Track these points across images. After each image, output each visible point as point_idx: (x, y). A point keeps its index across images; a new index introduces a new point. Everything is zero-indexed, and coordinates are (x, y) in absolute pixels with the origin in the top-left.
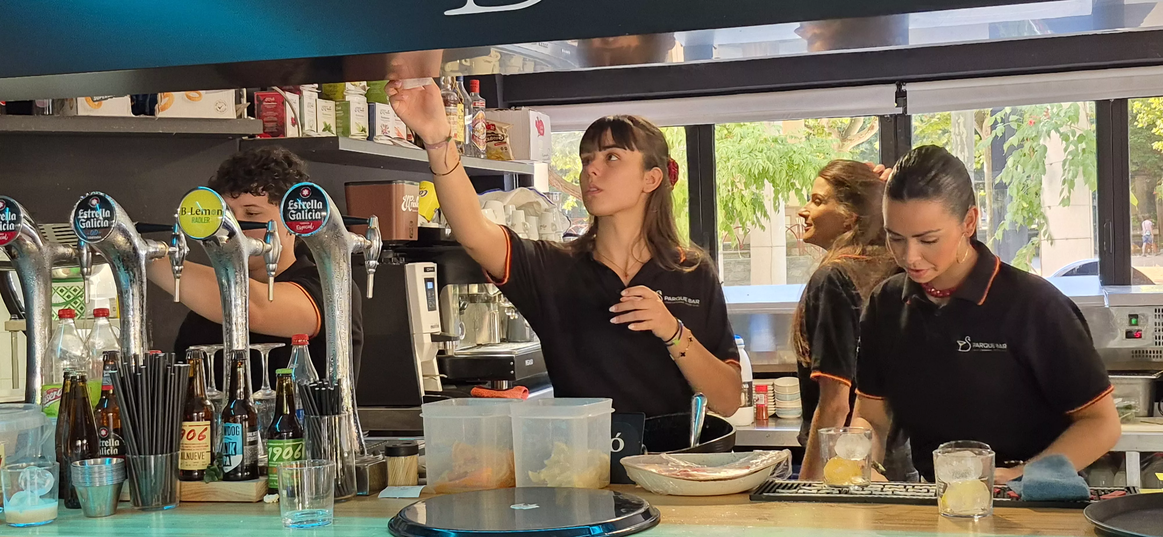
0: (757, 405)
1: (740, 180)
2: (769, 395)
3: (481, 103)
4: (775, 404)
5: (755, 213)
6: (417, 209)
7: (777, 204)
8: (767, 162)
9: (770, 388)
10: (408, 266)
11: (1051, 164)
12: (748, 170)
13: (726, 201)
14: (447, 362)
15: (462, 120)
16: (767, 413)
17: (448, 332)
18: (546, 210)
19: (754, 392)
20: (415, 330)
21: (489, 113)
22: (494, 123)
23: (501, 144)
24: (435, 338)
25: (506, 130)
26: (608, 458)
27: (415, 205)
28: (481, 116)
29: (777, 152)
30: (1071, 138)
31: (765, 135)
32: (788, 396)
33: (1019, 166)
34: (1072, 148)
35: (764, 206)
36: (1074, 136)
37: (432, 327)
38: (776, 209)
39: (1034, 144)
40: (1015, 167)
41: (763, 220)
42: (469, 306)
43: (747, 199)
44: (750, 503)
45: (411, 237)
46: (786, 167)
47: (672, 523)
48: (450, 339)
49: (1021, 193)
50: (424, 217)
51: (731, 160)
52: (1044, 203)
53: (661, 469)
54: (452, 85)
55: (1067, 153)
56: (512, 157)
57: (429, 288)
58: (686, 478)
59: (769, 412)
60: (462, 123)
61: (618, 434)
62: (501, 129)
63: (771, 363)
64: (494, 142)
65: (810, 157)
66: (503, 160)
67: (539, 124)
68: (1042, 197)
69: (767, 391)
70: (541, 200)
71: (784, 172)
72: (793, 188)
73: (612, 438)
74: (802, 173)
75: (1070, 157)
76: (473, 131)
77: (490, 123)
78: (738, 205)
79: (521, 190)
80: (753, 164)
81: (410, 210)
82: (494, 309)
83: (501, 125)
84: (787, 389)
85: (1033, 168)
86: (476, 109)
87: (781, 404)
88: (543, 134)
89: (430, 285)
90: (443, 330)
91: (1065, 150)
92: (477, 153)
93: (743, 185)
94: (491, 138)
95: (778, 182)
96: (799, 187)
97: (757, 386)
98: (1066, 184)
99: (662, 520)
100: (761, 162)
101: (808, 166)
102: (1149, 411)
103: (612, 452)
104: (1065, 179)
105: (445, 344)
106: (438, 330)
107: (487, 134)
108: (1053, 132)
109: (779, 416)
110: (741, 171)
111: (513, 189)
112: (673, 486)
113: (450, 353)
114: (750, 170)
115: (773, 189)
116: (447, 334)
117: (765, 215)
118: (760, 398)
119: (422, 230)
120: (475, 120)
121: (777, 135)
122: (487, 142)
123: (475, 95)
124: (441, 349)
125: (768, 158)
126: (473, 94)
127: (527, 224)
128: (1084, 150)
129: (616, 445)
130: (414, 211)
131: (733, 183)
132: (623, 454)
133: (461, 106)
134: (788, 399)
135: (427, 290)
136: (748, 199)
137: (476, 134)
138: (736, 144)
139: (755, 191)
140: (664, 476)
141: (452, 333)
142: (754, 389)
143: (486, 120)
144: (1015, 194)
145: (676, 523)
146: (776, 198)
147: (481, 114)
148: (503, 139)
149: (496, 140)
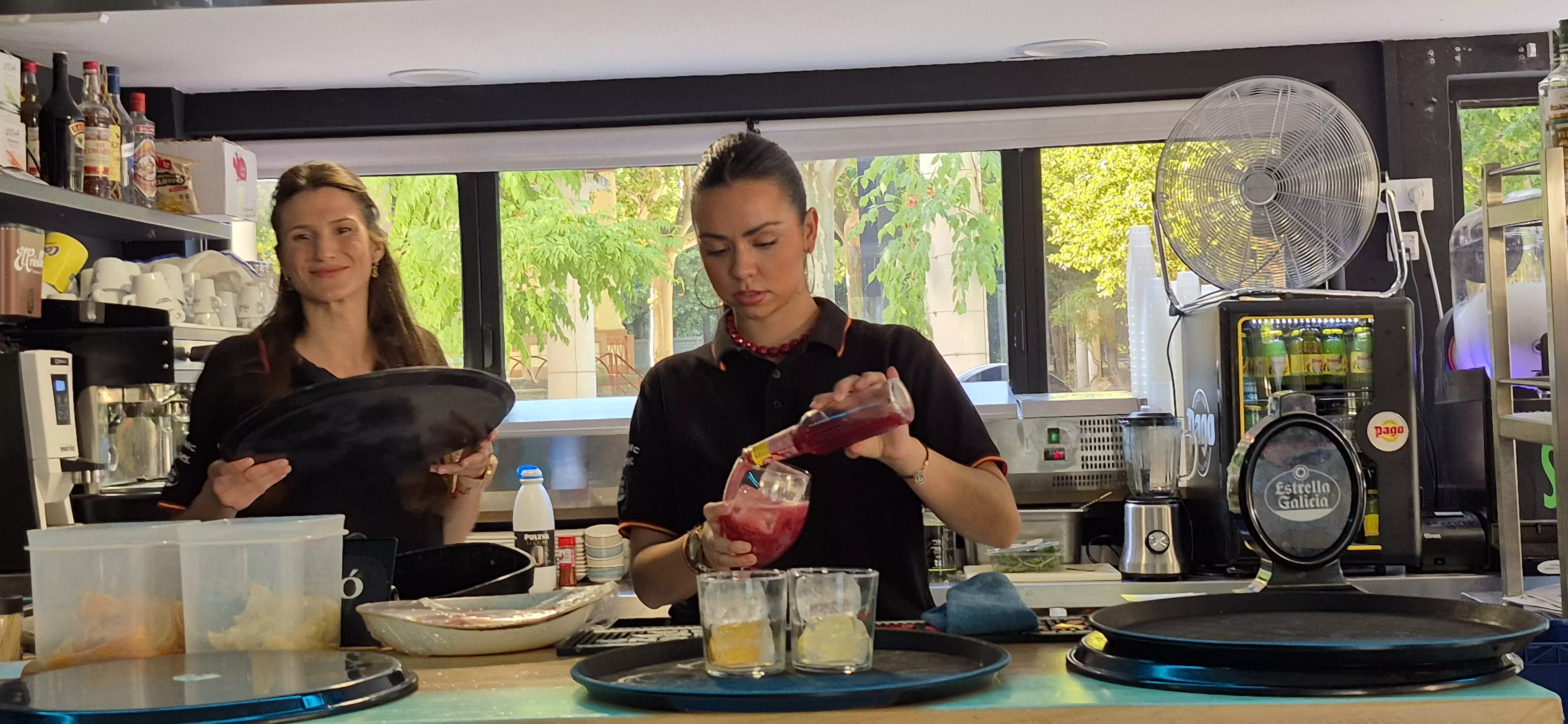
0: (560, 565)
1: (534, 274)
2: (579, 550)
3: (148, 128)
4: (586, 564)
5: (554, 321)
6: (40, 269)
7: (585, 308)
8: (570, 249)
9: (579, 540)
10: (25, 355)
11: (936, 258)
12: (545, 261)
13: (515, 305)
14: (88, 504)
15: (118, 149)
16: (575, 577)
17: (90, 457)
18: (249, 284)
19: (556, 547)
20: (34, 453)
21: (161, 143)
22: (169, 158)
23: (179, 189)
24: (66, 465)
25: (187, 169)
26: (337, 607)
27: (39, 263)
28: (148, 146)
29: (584, 236)
30: (961, 224)
31: (568, 213)
32: (604, 551)
33: (898, 261)
34: (962, 236)
35: (567, 311)
36: (963, 221)
37: (63, 449)
38: (584, 314)
39: (915, 231)
40: (893, 262)
41: (566, 331)
42: (125, 423)
43: (543, 299)
44: (558, 660)
45: (29, 312)
46: (595, 256)
47: (437, 689)
48: (92, 467)
49: (899, 295)
50: (54, 287)
51: (520, 246)
52: (927, 308)
53: (420, 616)
54: (101, 98)
55: (956, 243)
56: (197, 210)
57: (58, 389)
58: (459, 626)
59: (577, 574)
60: (117, 154)
61: (354, 572)
62: (179, 167)
63: (582, 506)
64: (169, 187)
65: (628, 243)
66: (182, 213)
67: (239, 164)
68: (924, 301)
69: (574, 544)
70: (241, 270)
71: (593, 264)
72: (606, 287)
73: (343, 577)
74: (618, 267)
75: (961, 249)
76: (135, 167)
77: (163, 158)
78: (531, 309)
79: (210, 255)
80: (551, 251)
81: (29, 270)
82: (165, 426)
83: (178, 162)
84: (603, 540)
85: (914, 263)
86: (139, 138)
87: (594, 563)
88: (244, 179)
89: (60, 386)
90: (81, 453)
91: (954, 239)
92: (141, 200)
93: (538, 280)
94: (165, 181)
95: (586, 277)
96: (615, 285)
97: (560, 538)
98: (958, 283)
99: (420, 686)
100: (562, 249)
101: (626, 256)
102: (1075, 557)
103: (343, 600)
104: (956, 277)
105: (84, 476)
106: (73, 455)
107: (157, 174)
108: (938, 215)
109: (591, 579)
110: (535, 261)
111: (199, 251)
112: (439, 641)
113: (92, 491)
114: (548, 259)
115: (579, 287)
116: (87, 460)
117: (568, 322)
118: (565, 555)
119: (48, 304)
120: (139, 152)
121: (584, 213)
122: (158, 186)
123: (139, 116)
124: (77, 482)
125: (572, 244)
126: (135, 113)
127: (218, 298)
128: (977, 240)
129: (349, 588)
130: (35, 272)
131: (524, 278)
132: (361, 599)
133: (115, 129)
134: (604, 554)
135: (55, 393)
136: (544, 301)
137: (141, 172)
138: (528, 224)
139: (554, 290)
140: (427, 625)
141: (96, 459)
142: (556, 543)
143: (156, 153)
144: (891, 297)
145: (443, 690)
146: (583, 300)
147: (148, 144)
148: (183, 183)
149: (172, 184)
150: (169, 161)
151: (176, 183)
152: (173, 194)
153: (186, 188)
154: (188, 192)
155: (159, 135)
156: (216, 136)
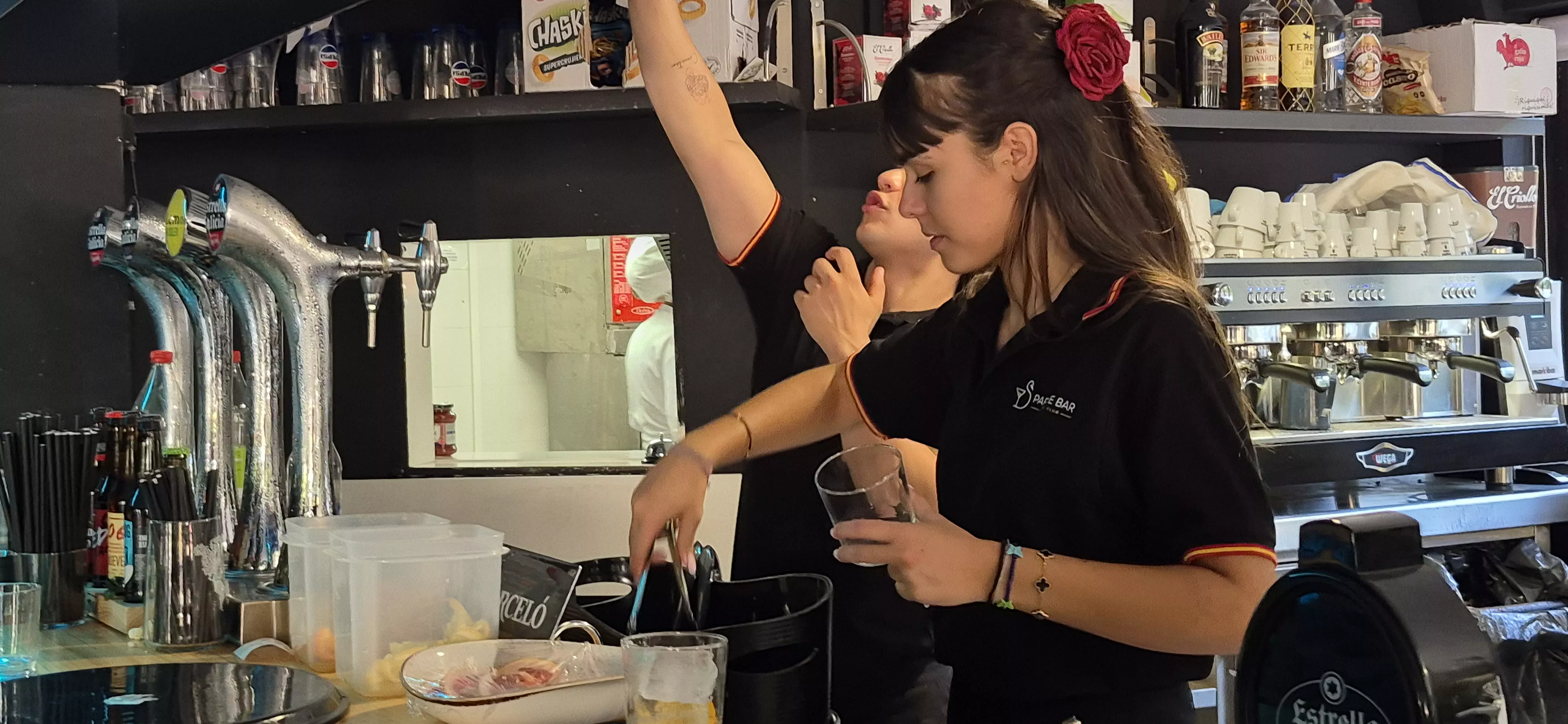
15: (1310, 51)
21: (1390, 37)
22: (1398, 53)
23: (1413, 86)
25: (1417, 62)
56: (1437, 108)
60: (1308, 57)
62: (1409, 60)
64: (1398, 85)
67: (1512, 47)
77: (1390, 53)
83: (1408, 55)
88: (1523, 64)
94: (1392, 80)
107: (1383, 72)
122: (1383, 86)
133: (1302, 29)
147: (1371, 38)
148: (1415, 79)
149: (1405, 82)
150: (1397, 55)
151: (1408, 81)
152: (1406, 92)
153: (1419, 84)
154: (1421, 89)
155: (1387, 30)
156: (1467, 18)
